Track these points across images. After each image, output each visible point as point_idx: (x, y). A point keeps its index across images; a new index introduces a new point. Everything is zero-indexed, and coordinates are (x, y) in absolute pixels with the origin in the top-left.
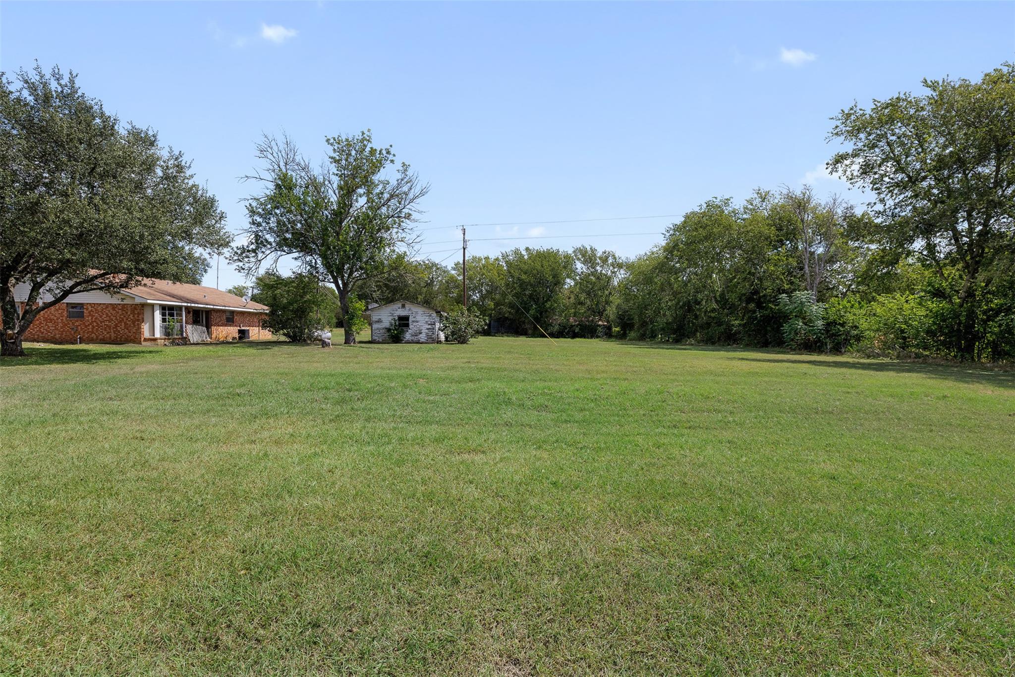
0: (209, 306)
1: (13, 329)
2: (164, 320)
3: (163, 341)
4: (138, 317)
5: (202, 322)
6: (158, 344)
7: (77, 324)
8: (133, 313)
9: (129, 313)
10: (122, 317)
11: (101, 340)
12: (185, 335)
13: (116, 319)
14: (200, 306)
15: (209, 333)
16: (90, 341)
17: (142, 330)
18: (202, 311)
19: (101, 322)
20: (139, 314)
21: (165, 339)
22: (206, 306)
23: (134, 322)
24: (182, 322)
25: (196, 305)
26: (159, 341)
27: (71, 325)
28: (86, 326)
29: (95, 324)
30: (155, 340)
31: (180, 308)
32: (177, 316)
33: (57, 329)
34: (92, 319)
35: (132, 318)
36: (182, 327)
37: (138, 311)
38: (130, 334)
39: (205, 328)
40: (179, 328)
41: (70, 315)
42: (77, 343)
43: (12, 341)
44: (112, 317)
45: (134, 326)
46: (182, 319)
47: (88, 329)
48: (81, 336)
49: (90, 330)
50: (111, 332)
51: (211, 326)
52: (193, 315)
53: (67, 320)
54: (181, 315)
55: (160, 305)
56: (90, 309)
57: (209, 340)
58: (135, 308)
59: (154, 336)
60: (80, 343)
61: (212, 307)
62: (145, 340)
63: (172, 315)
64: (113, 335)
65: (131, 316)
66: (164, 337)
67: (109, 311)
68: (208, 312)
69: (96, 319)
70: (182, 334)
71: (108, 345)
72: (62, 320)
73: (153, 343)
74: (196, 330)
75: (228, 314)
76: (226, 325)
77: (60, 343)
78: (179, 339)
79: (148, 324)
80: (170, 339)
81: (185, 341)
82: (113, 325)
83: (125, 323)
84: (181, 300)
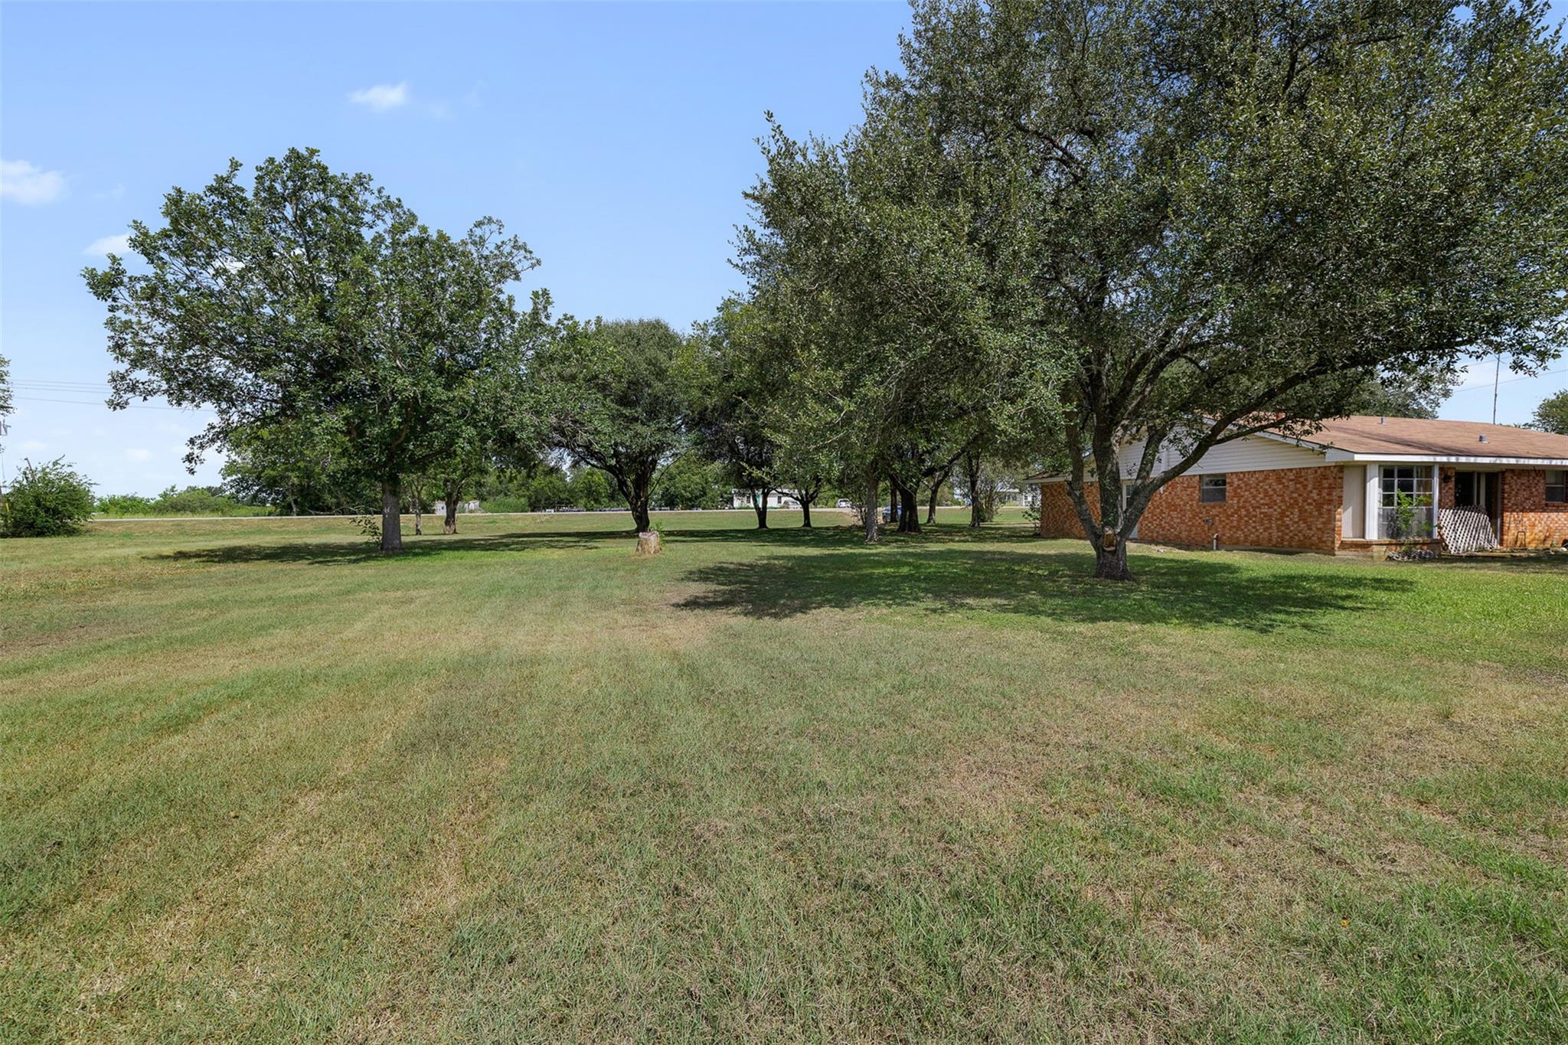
0: (1505, 461)
1: (1113, 526)
2: (1387, 500)
3: (1384, 548)
4: (1329, 494)
5: (1478, 503)
6: (1372, 557)
7: (1214, 512)
8: (1319, 487)
9: (1310, 488)
10: (1296, 495)
11: (1252, 543)
12: (1436, 536)
13: (1283, 501)
14: (1480, 460)
15: (1500, 532)
16: (1234, 545)
17: (1338, 523)
18: (1479, 474)
19: (1254, 508)
20: (1331, 488)
21: (1390, 544)
22: (1498, 461)
23: (1319, 506)
24: (1430, 504)
25: (1472, 460)
26: (1375, 548)
27: (1204, 515)
28: (1228, 517)
29: (1243, 512)
30: (1367, 546)
31: (1427, 468)
32: (1418, 490)
33: (1183, 522)
34: (1238, 502)
35: (1316, 497)
36: (1430, 515)
37: (1331, 481)
38: (1310, 533)
39: (1484, 517)
40: (1424, 517)
41: (1206, 497)
42: (1212, 549)
43: (1113, 548)
44: (1275, 497)
45: (1321, 514)
46: (1431, 497)
47: (1232, 521)
48: (1220, 534)
49: (1235, 523)
50: (1271, 528)
51: (1503, 511)
52: (1456, 486)
53: (1198, 507)
54: (1428, 487)
55: (1380, 464)
56: (1236, 483)
57: (1496, 545)
58: (1325, 477)
59: (1364, 537)
60: (1218, 549)
61: (1513, 461)
62: (1344, 546)
63: (1406, 487)
64: (1275, 534)
65: (1314, 495)
66: (1387, 540)
67: (1270, 485)
68: (1495, 478)
69: (1245, 502)
70: (1430, 534)
71: (1267, 555)
72: (1191, 505)
73: (1361, 552)
74: (1465, 524)
75: (1551, 479)
76: (1544, 509)
77: (1188, 547)
78: (1424, 544)
79: (1350, 510)
80: (1402, 544)
81: (1435, 552)
82: (1275, 513)
83: (1302, 510)
84: (1429, 449)
